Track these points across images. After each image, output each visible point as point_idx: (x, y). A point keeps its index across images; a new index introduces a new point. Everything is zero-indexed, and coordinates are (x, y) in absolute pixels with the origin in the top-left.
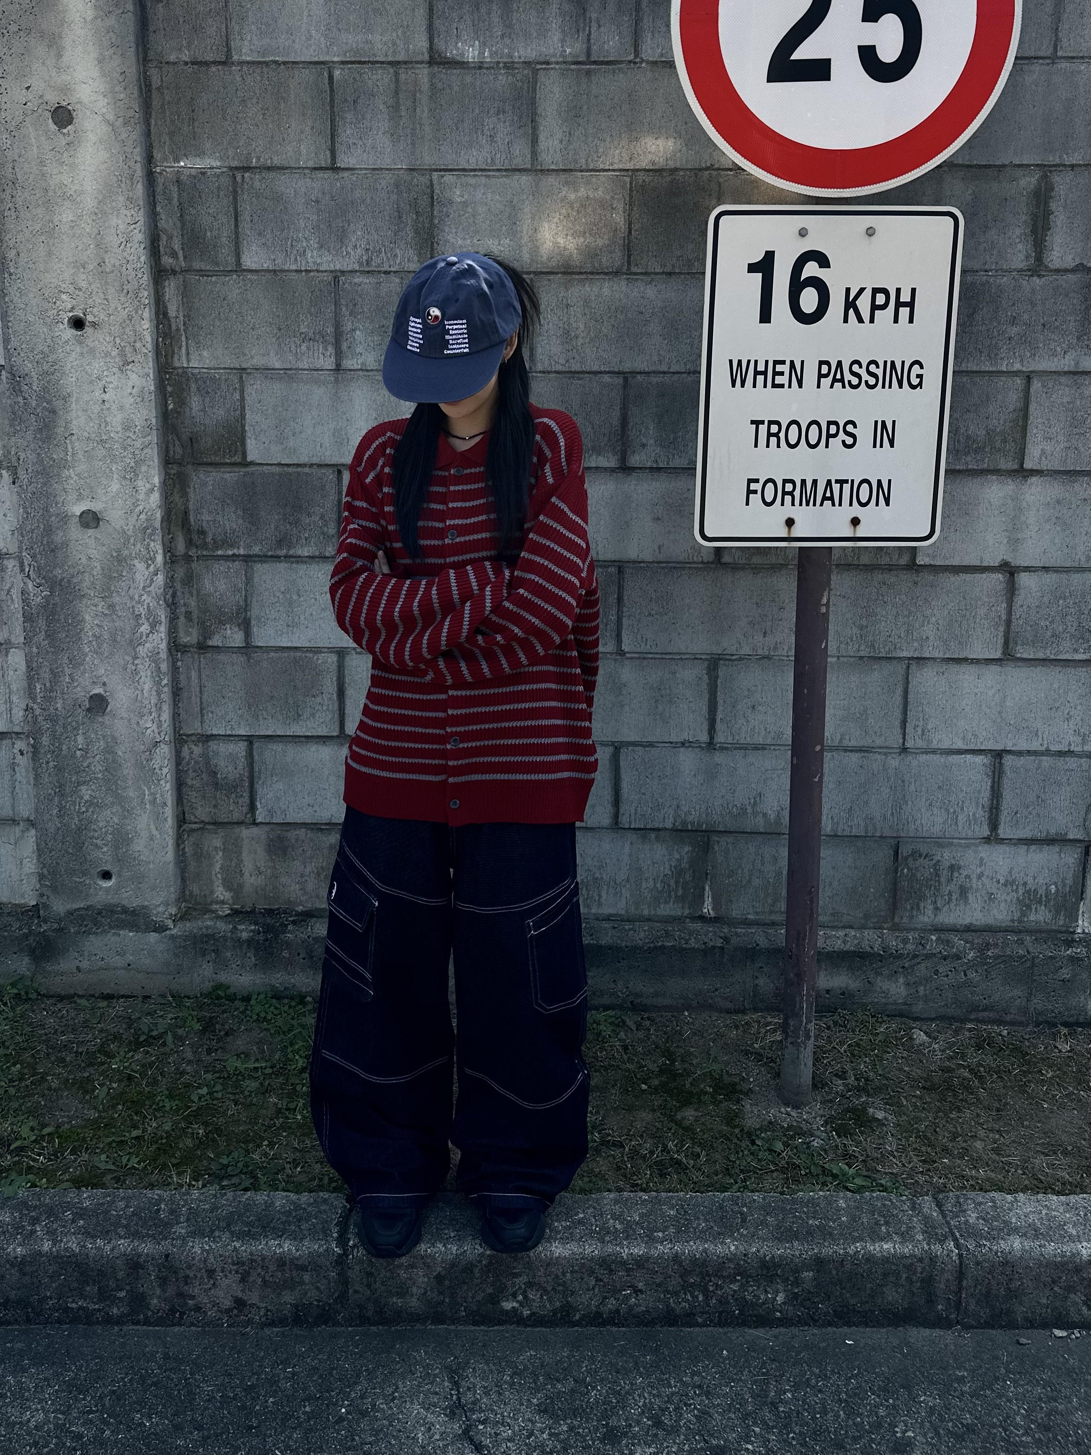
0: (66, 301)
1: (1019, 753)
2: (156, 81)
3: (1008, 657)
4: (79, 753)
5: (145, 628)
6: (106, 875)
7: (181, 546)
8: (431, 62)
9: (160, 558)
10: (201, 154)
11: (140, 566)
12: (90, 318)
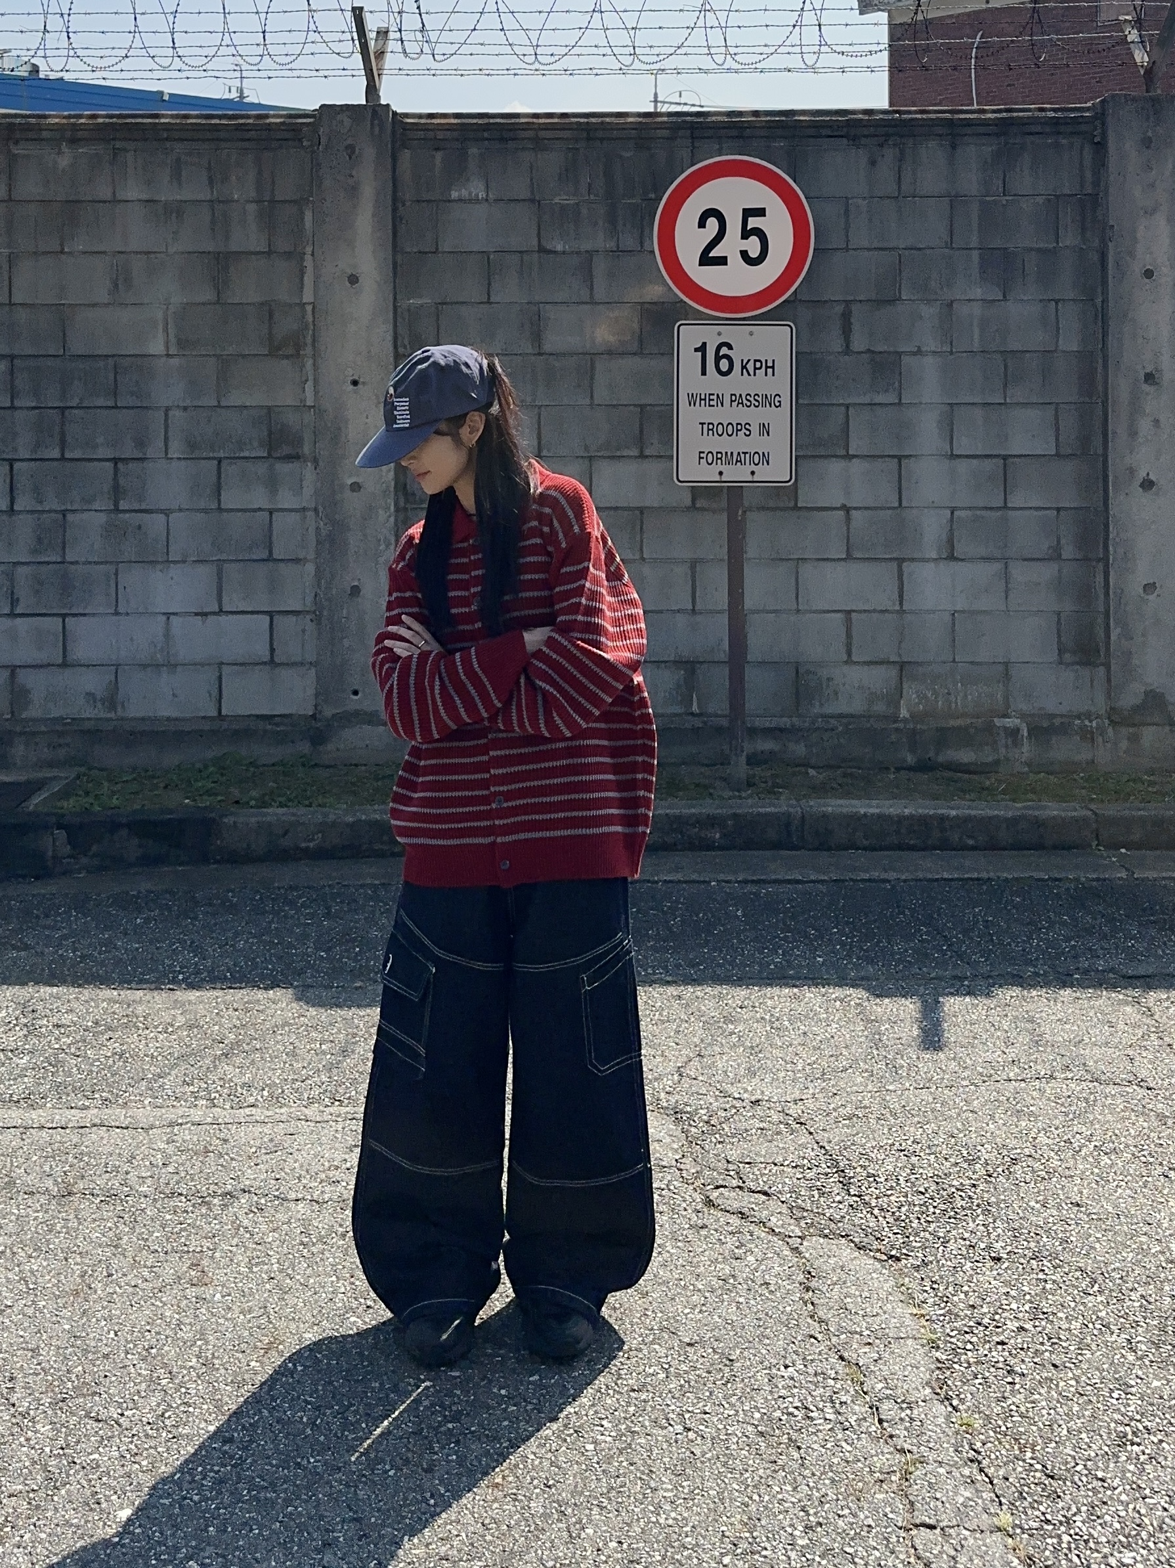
0: (350, 371)
1: (860, 612)
2: (399, 261)
3: (849, 557)
4: (343, 620)
5: (382, 547)
6: (356, 693)
7: (402, 504)
8: (539, 251)
9: (392, 508)
10: (421, 297)
11: (381, 512)
12: (361, 380)
